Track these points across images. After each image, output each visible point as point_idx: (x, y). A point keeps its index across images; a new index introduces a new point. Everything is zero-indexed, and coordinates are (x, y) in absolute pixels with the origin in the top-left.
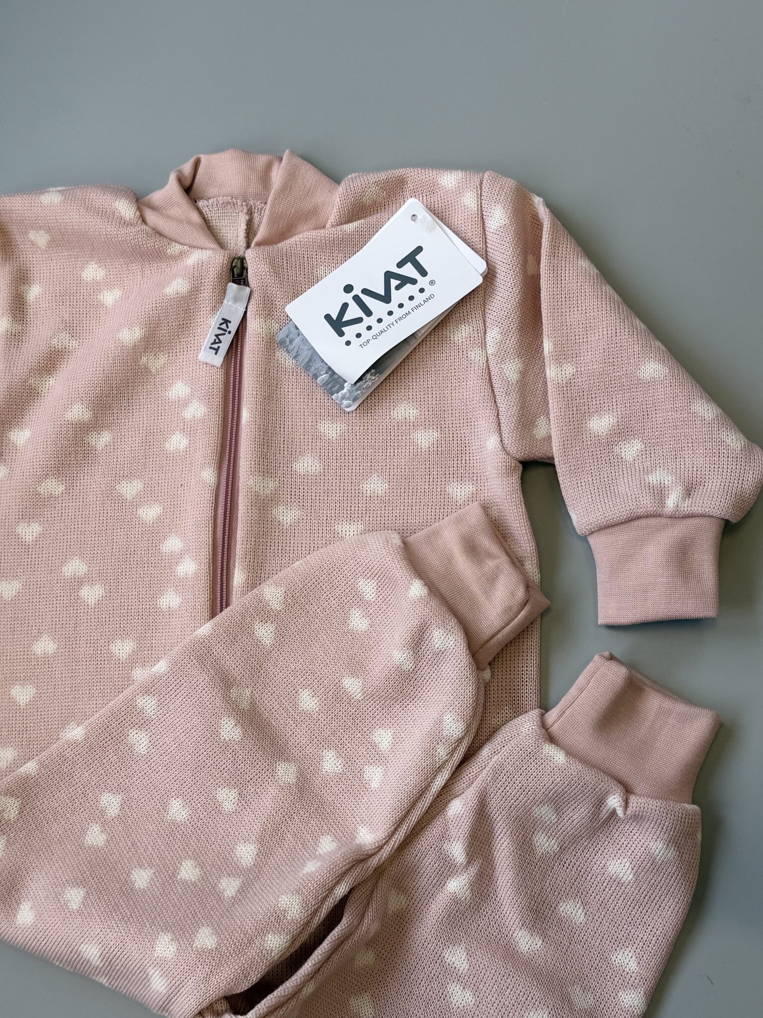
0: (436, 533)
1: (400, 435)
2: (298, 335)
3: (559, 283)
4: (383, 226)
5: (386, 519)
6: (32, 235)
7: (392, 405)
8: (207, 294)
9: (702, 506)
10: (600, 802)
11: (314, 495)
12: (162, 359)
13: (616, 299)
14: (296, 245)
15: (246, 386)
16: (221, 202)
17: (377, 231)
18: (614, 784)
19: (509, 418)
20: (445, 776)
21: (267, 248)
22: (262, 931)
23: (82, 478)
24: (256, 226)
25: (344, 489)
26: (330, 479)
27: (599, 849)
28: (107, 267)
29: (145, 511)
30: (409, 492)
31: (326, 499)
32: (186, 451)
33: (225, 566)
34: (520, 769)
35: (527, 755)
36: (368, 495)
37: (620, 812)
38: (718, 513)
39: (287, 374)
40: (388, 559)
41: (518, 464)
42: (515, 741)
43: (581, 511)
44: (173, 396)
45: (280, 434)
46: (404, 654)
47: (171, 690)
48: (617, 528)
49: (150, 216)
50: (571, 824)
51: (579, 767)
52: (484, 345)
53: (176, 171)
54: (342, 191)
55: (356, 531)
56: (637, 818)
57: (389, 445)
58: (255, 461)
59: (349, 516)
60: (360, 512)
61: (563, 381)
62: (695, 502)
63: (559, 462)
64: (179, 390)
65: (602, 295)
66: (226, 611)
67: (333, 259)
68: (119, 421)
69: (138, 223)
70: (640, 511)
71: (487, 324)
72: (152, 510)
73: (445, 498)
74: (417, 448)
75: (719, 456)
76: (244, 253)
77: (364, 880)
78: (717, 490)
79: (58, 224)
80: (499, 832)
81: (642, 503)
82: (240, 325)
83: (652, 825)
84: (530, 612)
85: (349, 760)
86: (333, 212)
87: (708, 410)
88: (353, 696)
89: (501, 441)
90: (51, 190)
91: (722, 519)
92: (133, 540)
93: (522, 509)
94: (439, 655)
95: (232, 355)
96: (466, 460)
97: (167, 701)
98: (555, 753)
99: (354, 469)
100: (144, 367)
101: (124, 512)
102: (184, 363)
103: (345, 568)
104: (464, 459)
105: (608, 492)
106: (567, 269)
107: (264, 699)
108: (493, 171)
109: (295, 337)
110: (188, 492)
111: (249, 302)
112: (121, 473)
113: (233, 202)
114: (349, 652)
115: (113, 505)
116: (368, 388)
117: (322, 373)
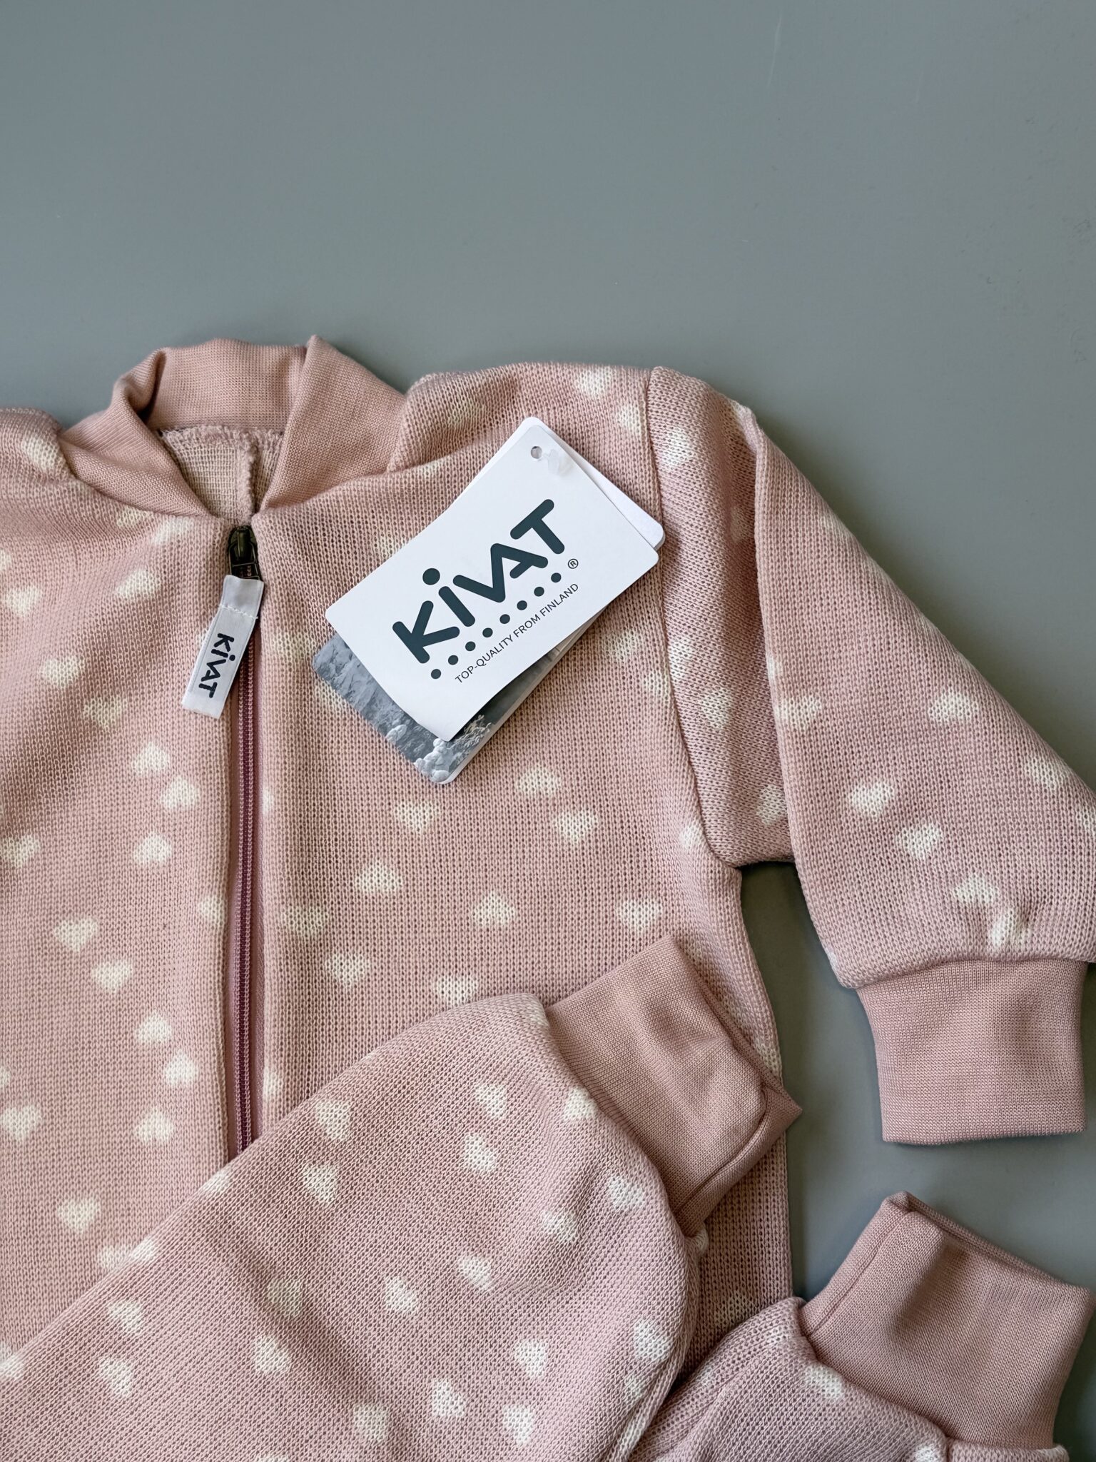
0: (601, 1000)
1: (532, 823)
2: (349, 658)
3: (788, 559)
4: (484, 465)
5: (517, 969)
7: (515, 770)
8: (189, 595)
9: (1051, 945)
11: (392, 932)
12: (120, 706)
13: (884, 582)
14: (338, 502)
15: (265, 748)
16: (204, 434)
17: (474, 474)
18: (927, 1429)
19: (715, 792)
20: (641, 1425)
21: (289, 511)
24: (267, 473)
25: (442, 920)
26: (418, 901)
28: (15, 548)
29: (104, 971)
30: (552, 920)
31: (412, 936)
32: (170, 866)
33: (246, 1066)
34: (768, 1410)
35: (778, 1386)
36: (484, 928)
39: (335, 724)
40: (524, 1053)
41: (735, 873)
42: (757, 1362)
43: (845, 950)
44: (142, 769)
45: (329, 828)
46: (560, 1218)
47: (165, 1290)
48: (906, 980)
49: (84, 464)
51: (868, 1404)
52: (665, 665)
53: (123, 381)
54: (411, 410)
55: (466, 992)
57: (514, 840)
58: (289, 879)
59: (453, 966)
60: (471, 959)
61: (802, 726)
62: (1038, 936)
63: (803, 864)
64: (151, 758)
65: (861, 577)
66: (256, 1144)
67: (402, 523)
68: (51, 817)
69: (64, 476)
70: (947, 952)
71: (670, 629)
72: (116, 970)
73: (613, 928)
74: (563, 845)
75: (1073, 853)
76: (250, 520)
78: (1073, 914)
81: (948, 939)
82: (250, 641)
84: (770, 1133)
85: (476, 1397)
86: (397, 444)
87: (1051, 773)
88: (476, 1286)
89: (704, 833)
91: (1086, 962)
92: (86, 1024)
93: (745, 950)
94: (621, 1219)
95: (239, 695)
96: (645, 861)
97: (159, 1308)
98: (826, 1380)
99: (457, 883)
100: (88, 722)
101: (68, 974)
102: (158, 712)
103: (452, 1064)
104: (641, 860)
105: (890, 917)
106: (800, 535)
107: (325, 1295)
108: (664, 366)
109: (344, 662)
110: (176, 938)
111: (262, 604)
112: (60, 906)
113: (226, 434)
114: (466, 1211)
115: (48, 964)
116: (474, 745)
117: (393, 724)
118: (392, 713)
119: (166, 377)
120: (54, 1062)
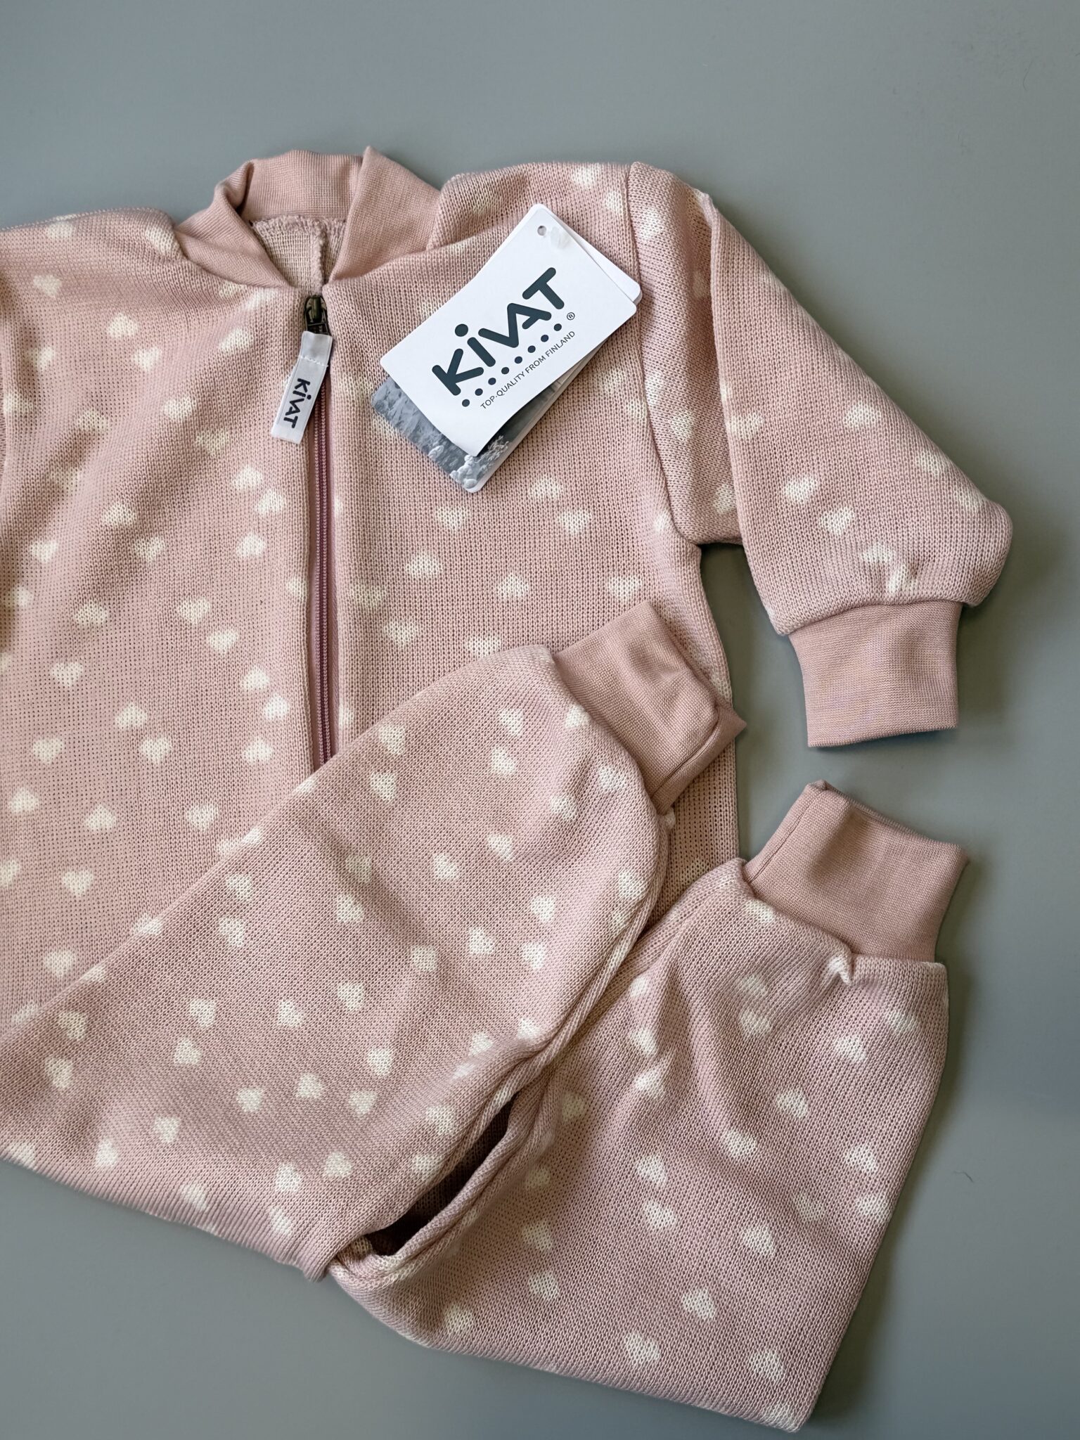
0: (595, 645)
1: (541, 520)
2: (400, 396)
3: (736, 307)
4: (501, 243)
5: (530, 631)
6: (37, 281)
7: (528, 480)
8: (275, 349)
9: (932, 588)
10: (820, 967)
11: (434, 604)
12: (223, 437)
13: (811, 324)
14: (389, 275)
15: (335, 466)
16: (285, 223)
17: (494, 251)
18: (837, 944)
19: (681, 489)
20: (625, 949)
21: (350, 282)
22: (407, 1152)
23: (130, 601)
24: (334, 253)
25: (473, 595)
26: (454, 582)
27: (822, 1026)
28: (140, 318)
29: (216, 638)
30: (557, 593)
31: (450, 608)
32: (264, 557)
33: (326, 703)
34: (718, 934)
35: (726, 916)
36: (505, 600)
37: (845, 978)
38: (953, 595)
39: (389, 448)
40: (536, 681)
41: (695, 548)
42: (710, 900)
43: (780, 604)
44: (242, 486)
45: (385, 527)
46: (563, 800)
47: (269, 865)
48: (825, 623)
49: (193, 248)
50: (785, 997)
51: (792, 926)
52: (643, 395)
53: (222, 184)
54: (444, 200)
55: (491, 648)
56: (867, 983)
57: (527, 533)
58: (355, 564)
59: (481, 629)
60: (496, 624)
61: (747, 436)
62: (923, 584)
63: (748, 542)
64: (248, 477)
65: (792, 320)
66: (335, 758)
67: (439, 292)
68: (173, 523)
69: (178, 257)
70: (855, 600)
71: (646, 368)
72: (225, 637)
73: (604, 598)
74: (565, 536)
75: (951, 522)
76: (321, 289)
77: (531, 1083)
78: (950, 566)
79: (72, 265)
80: (695, 1013)
81: (856, 589)
82: (322, 386)
83: (886, 990)
84: (721, 737)
85: (502, 938)
86: (434, 228)
87: (935, 463)
88: (502, 857)
89: (672, 519)
90: (58, 219)
91: (959, 603)
92: (203, 677)
93: (704, 606)
94: (608, 799)
95: (314, 427)
96: (628, 547)
97: (264, 880)
98: (761, 910)
99: (484, 567)
100: (199, 449)
101: (189, 641)
102: (253, 441)
103: (481, 696)
104: (625, 546)
105: (813, 578)
106: (746, 288)
107: (389, 868)
108: (641, 161)
109: (396, 398)
110: (270, 610)
111: (331, 354)
112: (181, 590)
113: (302, 223)
114: (493, 803)
115: (173, 634)
116: (495, 460)
117: (434, 444)
119: (254, 182)
120: (180, 705)
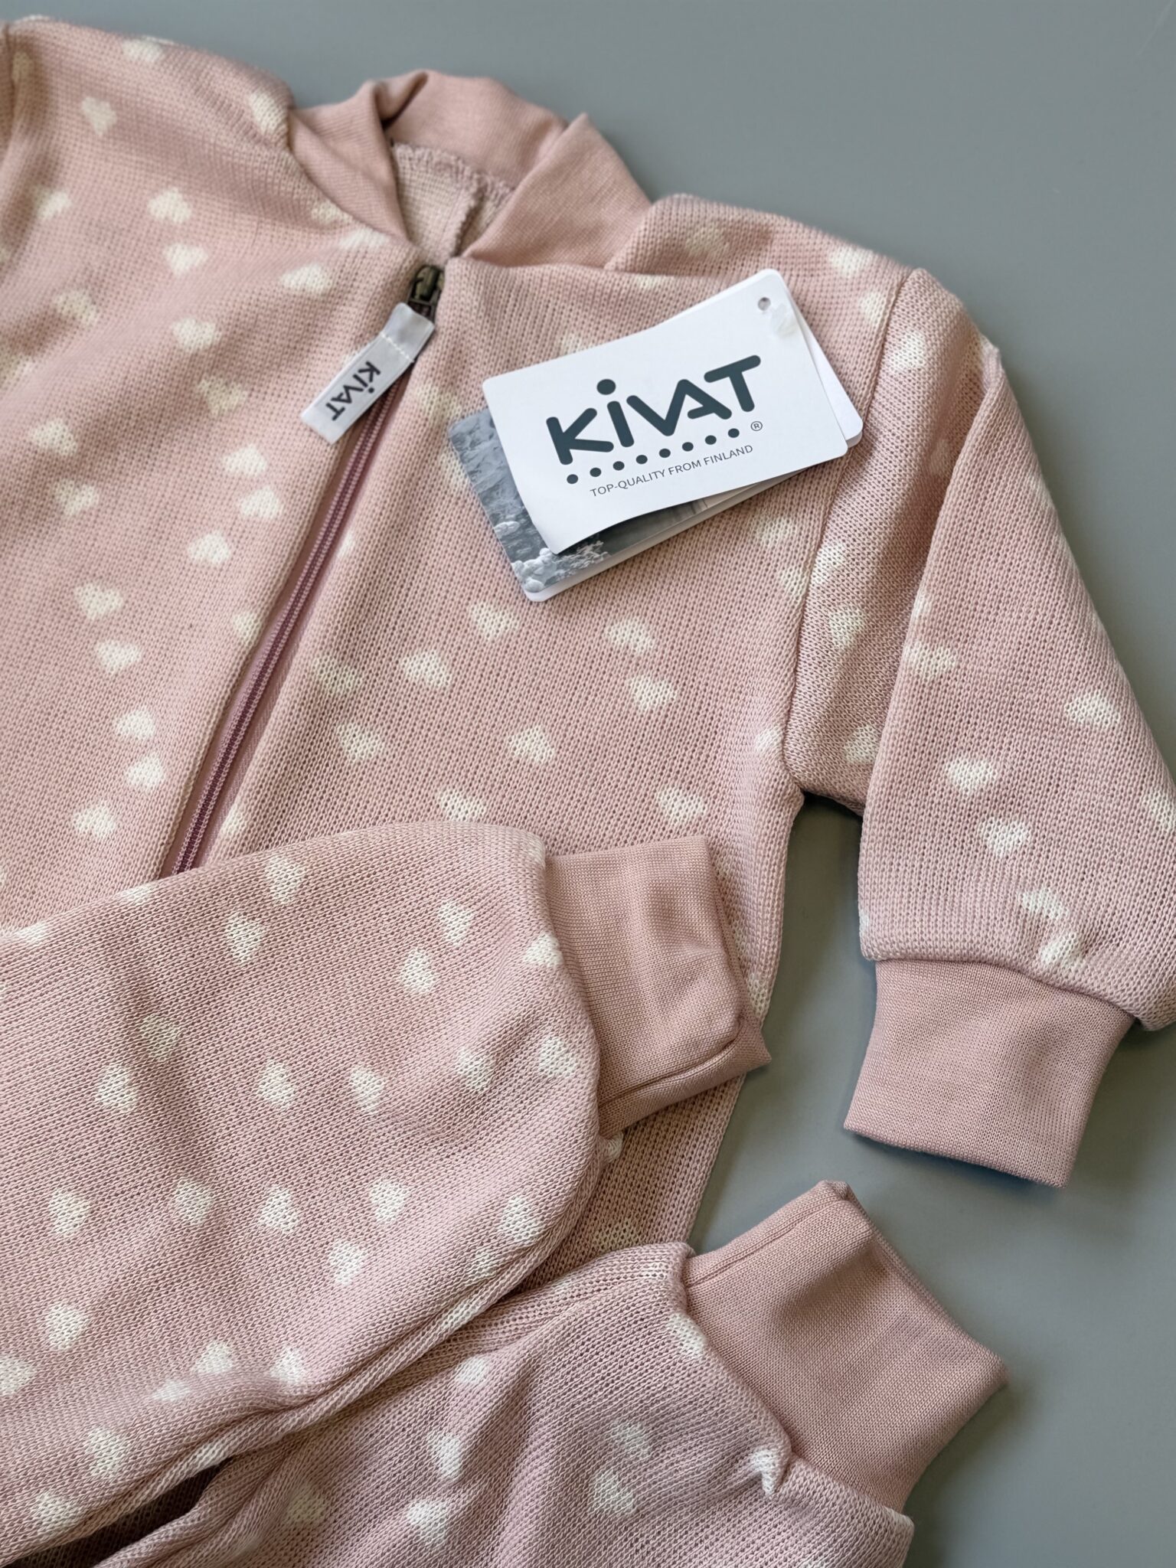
0: (609, 866)
1: (608, 673)
2: (491, 437)
3: (980, 502)
4: (705, 299)
5: (531, 812)
6: (88, 105)
7: (611, 615)
8: (352, 314)
9: (1103, 981)
10: (738, 1453)
11: (419, 725)
12: (238, 396)
14: (542, 280)
15: (367, 493)
16: (436, 159)
18: (775, 1430)
19: (810, 708)
20: (474, 1308)
21: (487, 267)
22: (35, 1482)
23: (19, 553)
24: (483, 224)
25: (476, 733)
26: (458, 706)
27: (707, 1538)
28: (199, 205)
29: (110, 648)
30: (588, 777)
31: (438, 738)
32: (221, 570)
33: (216, 794)
34: (614, 1343)
35: (636, 1322)
36: (515, 758)
37: (768, 1485)
38: (1128, 1002)
39: (447, 499)
40: (510, 881)
41: (798, 793)
42: (623, 1289)
43: (882, 915)
44: (233, 467)
45: (398, 597)
46: (478, 1059)
47: (37, 982)
48: (934, 967)
49: (304, 141)
50: (671, 1474)
51: (723, 1376)
52: (809, 566)
53: (377, 82)
54: (654, 215)
55: (470, 813)
56: (796, 1505)
57: (582, 683)
58: (337, 628)
59: (467, 783)
60: (489, 783)
61: (927, 675)
62: (1092, 969)
63: (872, 815)
64: (247, 459)
65: (1048, 548)
66: (189, 873)
67: (597, 328)
68: (122, 478)
69: (279, 144)
70: (988, 952)
71: (828, 533)
72: (123, 652)
73: (647, 809)
74: (630, 707)
75: (1162, 903)
76: (446, 262)
77: (260, 1449)
78: (1138, 961)
79: (139, 100)
80: (536, 1444)
81: (996, 938)
82: (394, 384)
83: (818, 1528)
84: (730, 1064)
85: (312, 1219)
86: (627, 244)
87: (1169, 813)
88: (361, 1104)
89: (783, 742)
90: (147, 38)
91: (1131, 1016)
92: (69, 692)
93: (778, 874)
94: (541, 1084)
95: (362, 432)
96: (708, 756)
97: (23, 999)
98: (688, 1335)
99: (506, 703)
100: (199, 397)
101: (72, 637)
102: (273, 417)
103: (428, 871)
104: (704, 754)
105: (942, 899)
106: (1002, 483)
107: (200, 1055)
108: (930, 270)
109: (482, 438)
110: (198, 641)
111: (424, 349)
112: (93, 567)
113: (457, 168)
114: (382, 1024)
115: (56, 619)
116: (581, 570)
117: (508, 517)
118: (510, 507)
119: (421, 97)
